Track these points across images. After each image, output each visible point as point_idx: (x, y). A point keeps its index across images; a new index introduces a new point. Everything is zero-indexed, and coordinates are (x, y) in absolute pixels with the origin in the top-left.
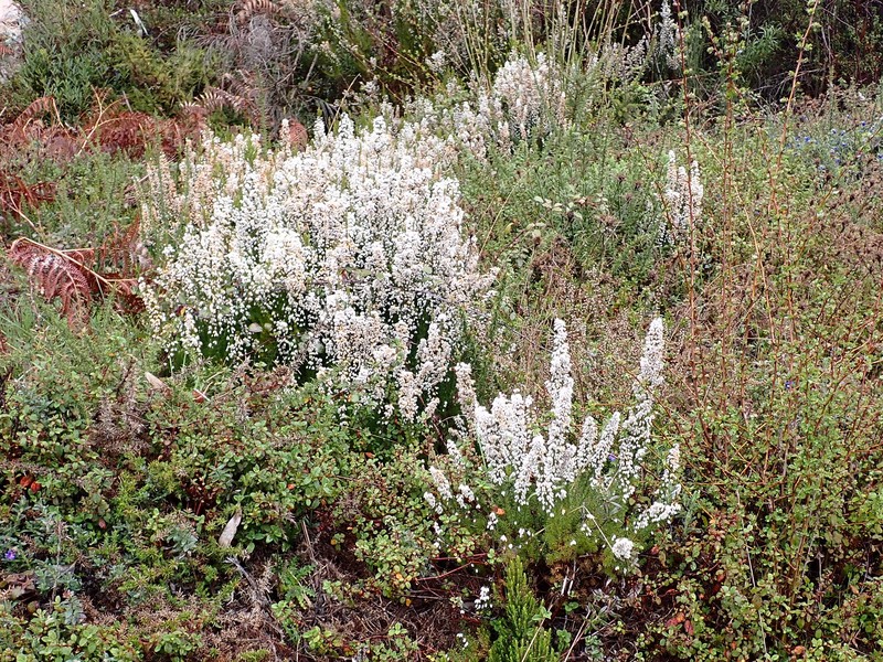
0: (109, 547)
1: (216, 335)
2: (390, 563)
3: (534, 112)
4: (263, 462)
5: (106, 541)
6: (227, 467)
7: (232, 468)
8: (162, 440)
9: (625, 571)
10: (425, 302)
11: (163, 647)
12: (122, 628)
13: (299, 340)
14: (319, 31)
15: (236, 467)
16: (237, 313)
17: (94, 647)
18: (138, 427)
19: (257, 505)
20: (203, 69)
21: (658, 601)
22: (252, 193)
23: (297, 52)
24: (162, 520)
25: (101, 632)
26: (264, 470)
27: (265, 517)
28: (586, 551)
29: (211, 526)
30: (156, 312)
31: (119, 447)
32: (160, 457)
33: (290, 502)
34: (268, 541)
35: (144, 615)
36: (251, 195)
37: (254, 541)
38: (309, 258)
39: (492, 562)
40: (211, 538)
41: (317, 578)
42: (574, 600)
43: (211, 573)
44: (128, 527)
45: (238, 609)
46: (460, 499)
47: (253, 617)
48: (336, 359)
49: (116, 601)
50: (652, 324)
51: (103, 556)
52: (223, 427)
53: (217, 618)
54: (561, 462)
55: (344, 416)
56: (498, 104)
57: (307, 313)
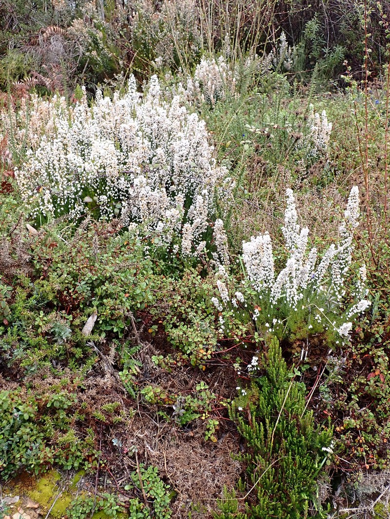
0: (11, 338)
1: (63, 204)
2: (196, 342)
3: (218, 89)
4: (110, 279)
5: (9, 333)
6: (86, 283)
7: (90, 284)
8: (42, 266)
9: (343, 344)
10: (190, 184)
11: (53, 404)
12: (23, 391)
13: (114, 207)
14: (90, 45)
15: (92, 283)
16: (75, 191)
17: (7, 406)
18: (27, 257)
19: (108, 307)
20: (24, 65)
21: (361, 362)
22: (80, 119)
23: (79, 56)
24: (45, 318)
25: (10, 395)
26: (111, 285)
27: (112, 315)
28: (316, 332)
29: (77, 322)
30: (25, 189)
31: (14, 271)
32: (42, 277)
33: (128, 305)
34: (115, 330)
35: (37, 382)
36: (79, 120)
37: (105, 331)
38: (119, 157)
39: (257, 341)
40: (77, 330)
41: (142, 354)
42: (308, 363)
43: (78, 352)
44: (23, 323)
45: (95, 376)
46: (234, 301)
47: (107, 381)
48: (139, 218)
49: (17, 373)
50: (352, 190)
51: (8, 343)
52: (83, 257)
53: (83, 382)
54: (300, 276)
55: (148, 253)
56: (197, 84)
57: (119, 190)
